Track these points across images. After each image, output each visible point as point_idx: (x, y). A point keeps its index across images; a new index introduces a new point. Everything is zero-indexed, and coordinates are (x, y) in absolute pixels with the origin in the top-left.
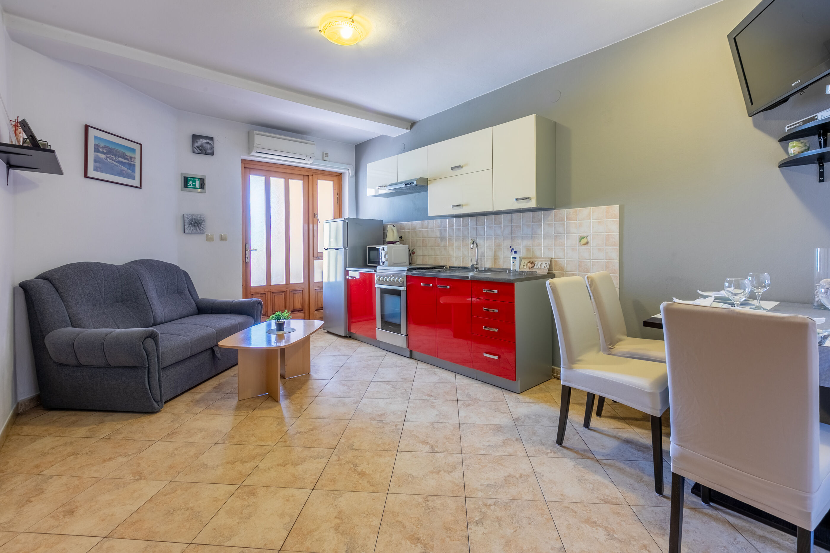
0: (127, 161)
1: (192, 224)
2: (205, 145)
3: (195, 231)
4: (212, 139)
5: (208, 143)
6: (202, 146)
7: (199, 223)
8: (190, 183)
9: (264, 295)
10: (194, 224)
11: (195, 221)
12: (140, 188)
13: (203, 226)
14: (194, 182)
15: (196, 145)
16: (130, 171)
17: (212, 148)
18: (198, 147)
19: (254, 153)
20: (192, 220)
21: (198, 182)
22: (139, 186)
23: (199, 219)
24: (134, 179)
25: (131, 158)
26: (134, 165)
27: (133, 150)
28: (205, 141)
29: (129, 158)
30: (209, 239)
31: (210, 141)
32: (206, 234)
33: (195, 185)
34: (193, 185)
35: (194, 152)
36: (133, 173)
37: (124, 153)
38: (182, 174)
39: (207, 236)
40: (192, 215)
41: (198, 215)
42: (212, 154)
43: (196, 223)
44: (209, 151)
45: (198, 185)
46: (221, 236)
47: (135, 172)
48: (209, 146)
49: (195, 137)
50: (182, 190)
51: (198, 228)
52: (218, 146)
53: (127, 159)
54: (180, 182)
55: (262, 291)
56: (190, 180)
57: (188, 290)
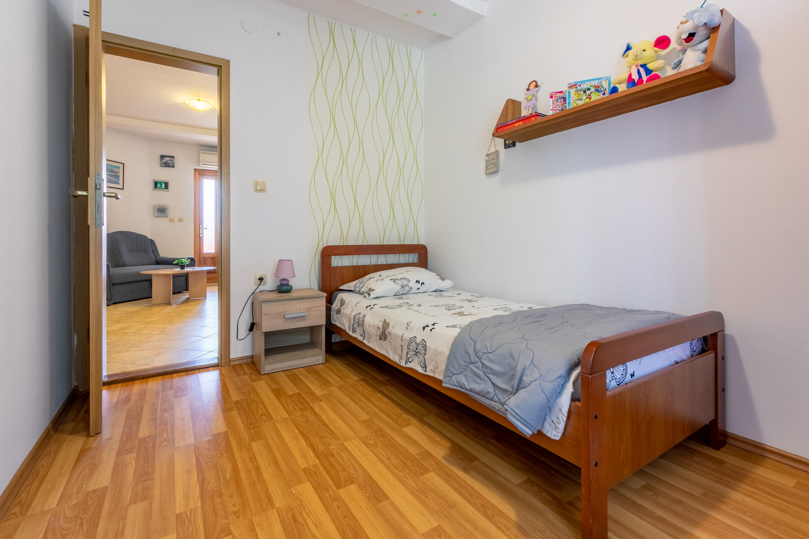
0: (114, 174)
1: (159, 211)
2: (168, 161)
3: (161, 215)
4: (173, 157)
5: (171, 160)
6: (166, 162)
7: (164, 210)
8: (159, 185)
9: (213, 259)
10: (161, 211)
11: (162, 209)
12: (123, 189)
13: (166, 212)
14: (161, 184)
15: (163, 161)
16: (115, 180)
17: (173, 163)
18: (164, 163)
19: (201, 165)
20: (159, 208)
21: (163, 185)
22: (122, 188)
23: (164, 208)
24: (119, 184)
25: (116, 172)
26: (119, 176)
27: (118, 167)
28: (168, 159)
29: (115, 172)
30: (171, 221)
31: (172, 159)
32: (169, 217)
33: (162, 187)
34: (160, 187)
35: (161, 166)
36: (118, 181)
37: (112, 169)
38: (153, 180)
39: (170, 218)
40: (159, 205)
41: (164, 205)
42: (173, 167)
43: (162, 210)
44: (172, 165)
45: (163, 187)
46: (179, 218)
47: (119, 180)
48: (171, 162)
49: (162, 157)
50: (153, 190)
51: (163, 214)
52: (177, 162)
53: (114, 173)
54: (152, 185)
55: (211, 256)
56: (158, 184)
57: (152, 251)
